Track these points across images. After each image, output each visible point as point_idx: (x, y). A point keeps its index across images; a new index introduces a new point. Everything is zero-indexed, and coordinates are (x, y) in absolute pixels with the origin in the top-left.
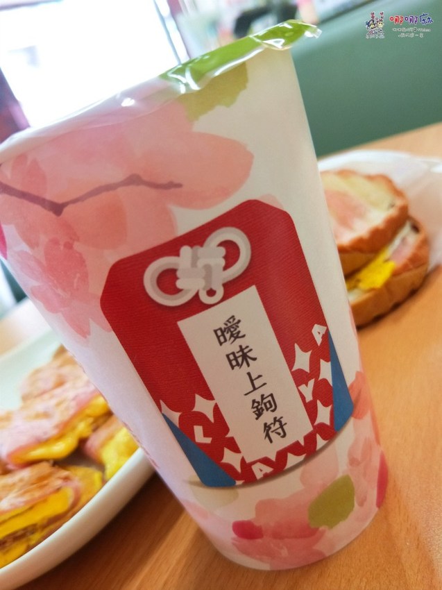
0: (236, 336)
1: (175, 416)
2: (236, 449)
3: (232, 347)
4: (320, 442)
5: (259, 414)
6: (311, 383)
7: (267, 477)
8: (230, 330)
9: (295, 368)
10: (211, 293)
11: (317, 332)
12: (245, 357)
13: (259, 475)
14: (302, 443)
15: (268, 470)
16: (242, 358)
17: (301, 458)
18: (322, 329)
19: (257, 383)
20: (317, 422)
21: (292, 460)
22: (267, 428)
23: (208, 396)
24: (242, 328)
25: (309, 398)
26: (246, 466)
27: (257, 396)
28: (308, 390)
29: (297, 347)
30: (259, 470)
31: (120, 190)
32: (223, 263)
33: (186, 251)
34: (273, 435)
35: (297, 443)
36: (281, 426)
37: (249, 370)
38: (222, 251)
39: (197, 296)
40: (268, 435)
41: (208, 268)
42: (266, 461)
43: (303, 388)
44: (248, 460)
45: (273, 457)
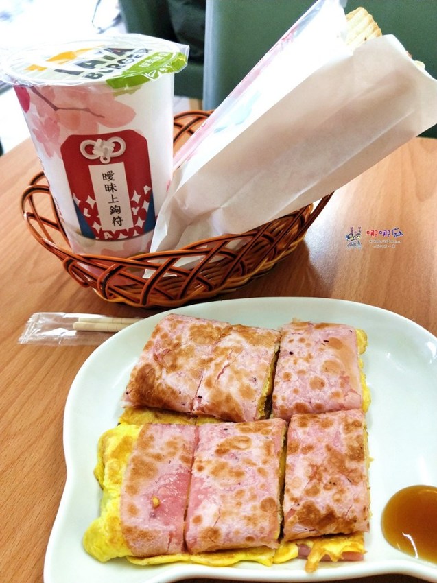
0: (111, 179)
1: (78, 202)
2: (99, 223)
3: (108, 182)
4: (136, 234)
5: (112, 212)
6: (138, 208)
7: (109, 240)
8: (109, 176)
9: (132, 200)
10: (105, 159)
11: (146, 189)
12: (112, 188)
13: (106, 238)
14: (128, 230)
15: (111, 237)
16: (111, 188)
17: (126, 237)
18: (149, 189)
19: (115, 200)
20: (136, 225)
21: (122, 236)
22: (114, 219)
23: (94, 198)
24: (114, 177)
25: (135, 214)
26: (102, 232)
27: (113, 205)
28: (136, 211)
29: (135, 192)
30: (107, 235)
31: (81, 112)
32: (113, 149)
33: (99, 141)
34: (116, 223)
35: (125, 230)
36: (120, 221)
37: (113, 194)
39: (99, 158)
40: (114, 222)
41: (106, 149)
42: (110, 232)
43: (133, 209)
44: (103, 230)
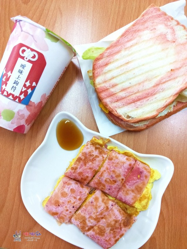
1: (5, 72)
2: (6, 86)
3: (21, 69)
4: (17, 100)
5: (14, 83)
6: (26, 89)
8: (23, 66)
10: (26, 58)
11: (34, 84)
12: (21, 72)
13: (4, 94)
19: (19, 78)
20: (20, 96)
21: (11, 97)
23: (11, 73)
25: (23, 91)
28: (24, 89)
29: (29, 81)
33: (29, 50)
34: (12, 89)
35: (14, 95)
36: (15, 89)
38: (33, 55)
39: (24, 57)
42: (7, 92)
44: (5, 90)
45: (9, 93)
